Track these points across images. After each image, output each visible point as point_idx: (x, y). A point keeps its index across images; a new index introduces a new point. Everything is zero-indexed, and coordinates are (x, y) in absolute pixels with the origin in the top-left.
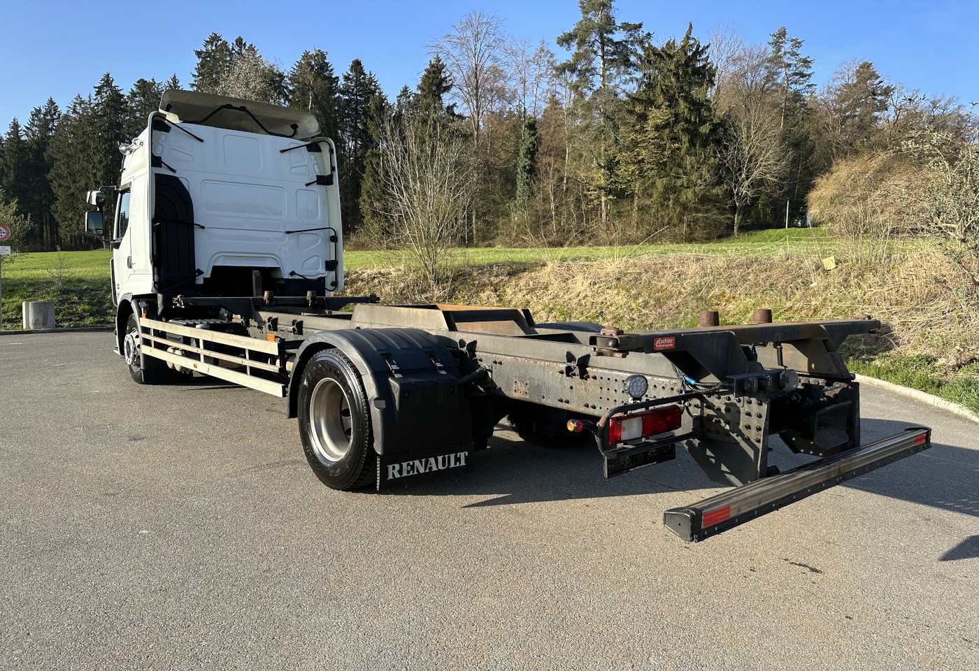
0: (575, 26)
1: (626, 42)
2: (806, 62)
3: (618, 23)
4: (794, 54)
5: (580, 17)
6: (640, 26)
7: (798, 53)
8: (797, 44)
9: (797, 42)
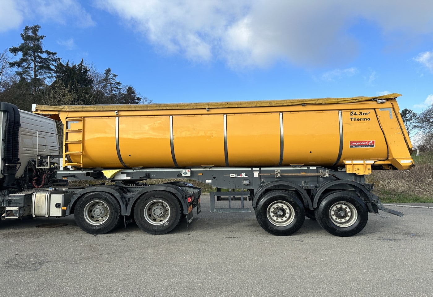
0: (20, 46)
1: (48, 59)
2: (119, 83)
3: (44, 50)
4: (114, 80)
5: (23, 42)
6: (55, 54)
7: (115, 79)
8: (115, 76)
9: (115, 75)
